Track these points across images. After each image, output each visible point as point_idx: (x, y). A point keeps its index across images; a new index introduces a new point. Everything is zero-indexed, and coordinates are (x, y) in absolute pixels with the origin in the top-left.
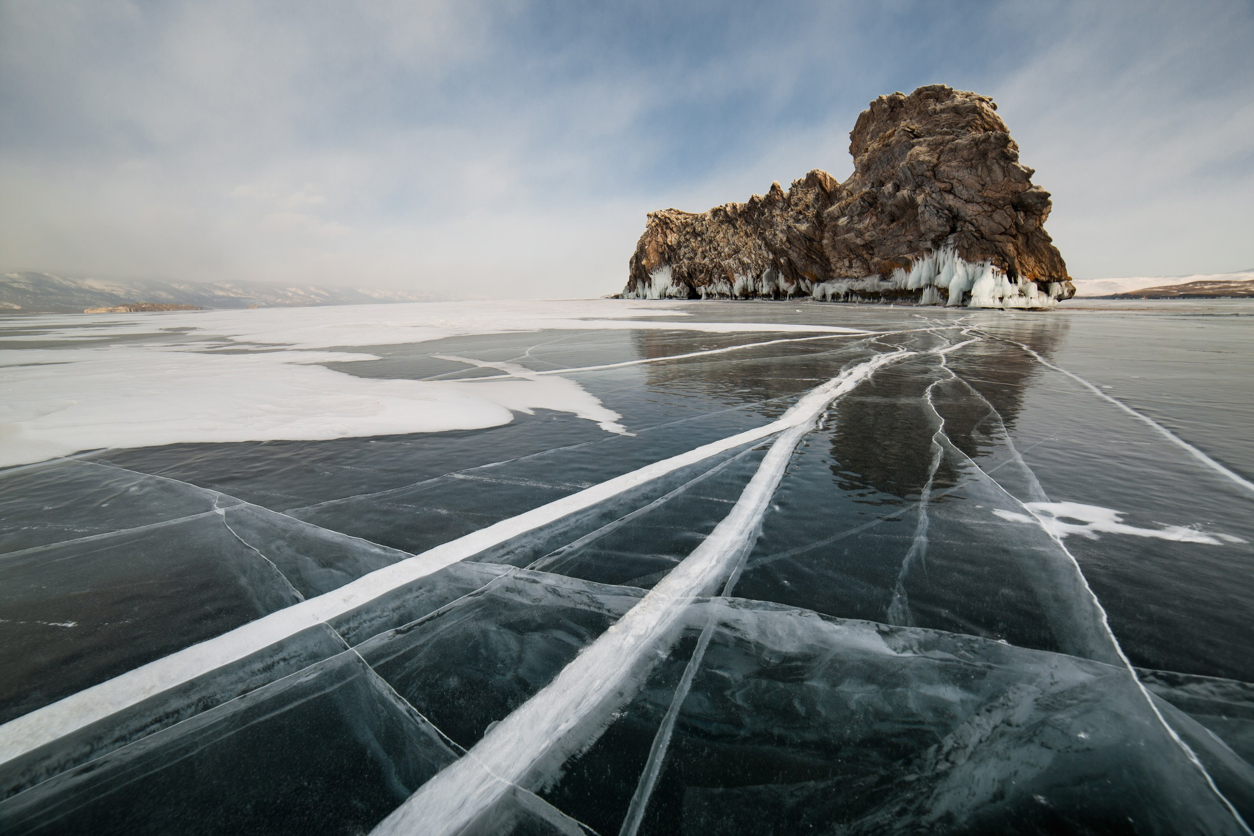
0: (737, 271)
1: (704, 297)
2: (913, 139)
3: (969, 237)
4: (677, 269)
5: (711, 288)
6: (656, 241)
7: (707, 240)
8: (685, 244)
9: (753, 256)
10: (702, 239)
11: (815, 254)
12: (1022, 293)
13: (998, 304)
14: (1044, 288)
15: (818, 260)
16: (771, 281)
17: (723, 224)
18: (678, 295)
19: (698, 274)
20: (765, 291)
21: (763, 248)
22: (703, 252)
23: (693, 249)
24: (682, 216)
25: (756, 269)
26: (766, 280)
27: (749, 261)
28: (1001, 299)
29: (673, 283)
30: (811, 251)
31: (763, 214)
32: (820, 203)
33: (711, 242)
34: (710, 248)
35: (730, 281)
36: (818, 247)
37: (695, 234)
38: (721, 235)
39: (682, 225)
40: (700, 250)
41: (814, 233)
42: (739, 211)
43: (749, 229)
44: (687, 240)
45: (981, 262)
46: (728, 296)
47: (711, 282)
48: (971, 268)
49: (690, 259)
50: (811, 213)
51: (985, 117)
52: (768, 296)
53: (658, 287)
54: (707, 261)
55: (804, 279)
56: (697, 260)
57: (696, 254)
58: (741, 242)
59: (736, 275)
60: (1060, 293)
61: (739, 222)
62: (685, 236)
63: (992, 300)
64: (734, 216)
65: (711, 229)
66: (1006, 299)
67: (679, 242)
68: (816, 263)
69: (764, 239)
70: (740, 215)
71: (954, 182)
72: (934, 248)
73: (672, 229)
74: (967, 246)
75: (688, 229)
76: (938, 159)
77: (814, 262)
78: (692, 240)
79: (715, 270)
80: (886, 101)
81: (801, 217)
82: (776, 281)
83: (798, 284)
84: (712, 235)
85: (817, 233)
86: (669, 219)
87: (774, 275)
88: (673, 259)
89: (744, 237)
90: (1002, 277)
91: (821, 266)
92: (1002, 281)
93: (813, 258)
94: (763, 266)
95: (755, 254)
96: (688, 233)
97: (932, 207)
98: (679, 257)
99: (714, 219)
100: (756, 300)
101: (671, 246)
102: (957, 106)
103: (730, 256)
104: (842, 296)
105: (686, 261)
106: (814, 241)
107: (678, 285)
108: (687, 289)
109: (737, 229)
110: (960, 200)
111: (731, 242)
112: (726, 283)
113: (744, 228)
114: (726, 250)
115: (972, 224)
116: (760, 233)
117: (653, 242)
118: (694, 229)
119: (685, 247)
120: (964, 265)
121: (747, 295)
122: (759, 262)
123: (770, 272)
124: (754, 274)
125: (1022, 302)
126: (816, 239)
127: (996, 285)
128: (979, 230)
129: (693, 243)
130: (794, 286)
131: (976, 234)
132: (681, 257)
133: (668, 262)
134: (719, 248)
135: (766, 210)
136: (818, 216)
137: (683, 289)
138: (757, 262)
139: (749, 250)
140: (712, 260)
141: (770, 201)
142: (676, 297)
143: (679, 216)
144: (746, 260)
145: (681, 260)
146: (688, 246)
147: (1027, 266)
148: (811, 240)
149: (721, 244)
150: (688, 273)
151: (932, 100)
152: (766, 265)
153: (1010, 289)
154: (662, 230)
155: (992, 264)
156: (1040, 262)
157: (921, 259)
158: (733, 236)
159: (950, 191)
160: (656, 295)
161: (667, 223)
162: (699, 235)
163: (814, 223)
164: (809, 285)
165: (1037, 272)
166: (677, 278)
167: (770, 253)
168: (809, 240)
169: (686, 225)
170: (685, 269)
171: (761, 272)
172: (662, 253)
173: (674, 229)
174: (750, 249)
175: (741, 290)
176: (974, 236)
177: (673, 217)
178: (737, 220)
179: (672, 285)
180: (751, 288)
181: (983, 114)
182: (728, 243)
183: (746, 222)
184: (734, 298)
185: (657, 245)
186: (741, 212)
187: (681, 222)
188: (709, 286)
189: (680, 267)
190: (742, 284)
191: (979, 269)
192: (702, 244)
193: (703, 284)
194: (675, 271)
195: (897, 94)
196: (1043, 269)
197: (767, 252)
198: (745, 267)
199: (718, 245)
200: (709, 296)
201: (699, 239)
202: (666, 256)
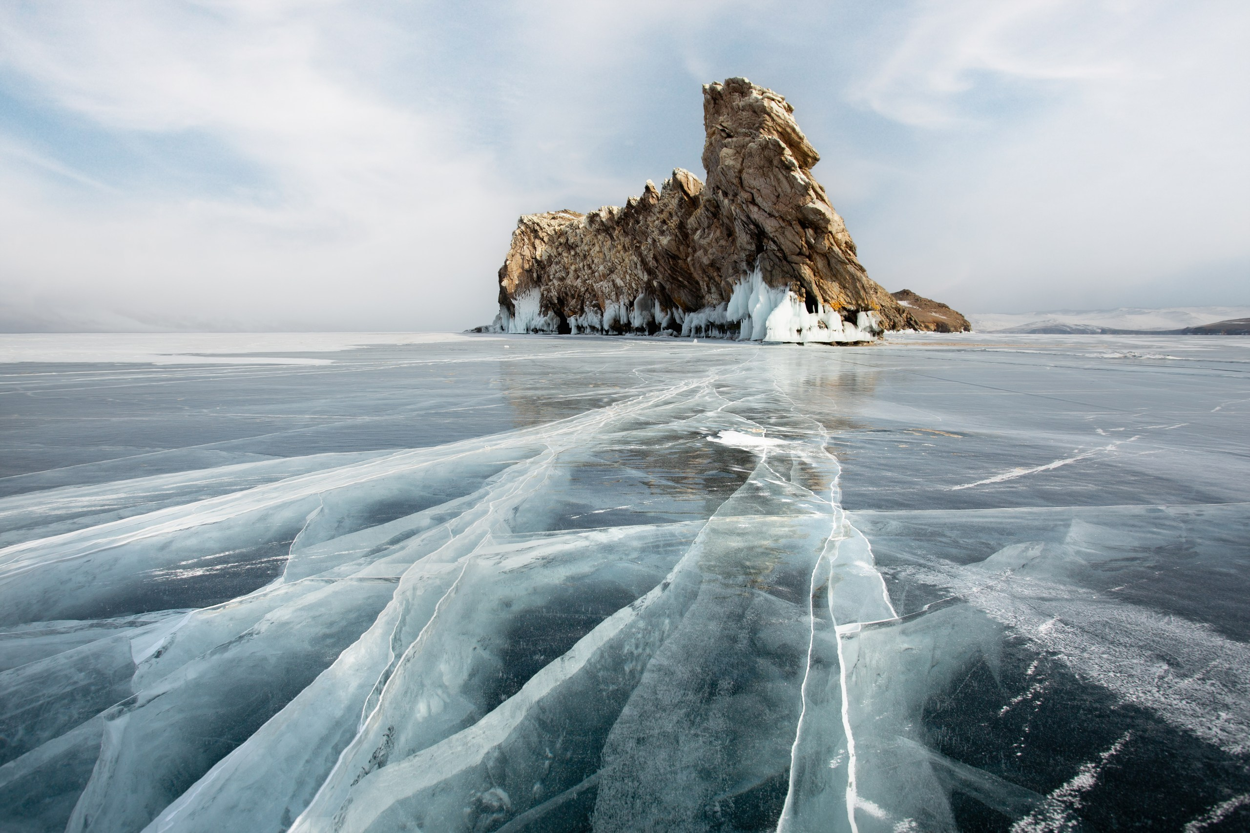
0: (608, 297)
1: (574, 330)
2: (726, 138)
3: (771, 257)
4: (545, 293)
5: (582, 318)
6: (521, 255)
7: (581, 254)
8: (557, 260)
9: (628, 277)
10: (576, 253)
11: (682, 275)
12: (823, 325)
13: (796, 338)
14: (851, 318)
15: (686, 283)
16: (645, 310)
17: (599, 234)
18: (545, 328)
19: (570, 299)
20: (636, 322)
21: (639, 266)
22: (576, 271)
23: (564, 267)
24: (557, 221)
25: (630, 295)
26: (639, 309)
27: (622, 284)
28: (799, 331)
29: (540, 312)
30: (677, 271)
31: (638, 222)
32: (683, 210)
33: (585, 257)
34: (584, 266)
35: (599, 308)
36: (684, 266)
37: (569, 247)
38: (597, 248)
39: (556, 233)
40: (573, 267)
41: (678, 248)
42: (616, 217)
43: (627, 240)
44: (560, 254)
45: (782, 288)
46: (598, 330)
47: (582, 311)
48: (773, 292)
49: (562, 279)
50: (674, 222)
51: (776, 118)
52: (640, 330)
53: (523, 317)
54: (578, 283)
55: (677, 308)
56: (568, 282)
57: (568, 273)
58: (617, 258)
59: (607, 302)
60: (868, 325)
61: (617, 232)
62: (558, 248)
63: (788, 333)
64: (610, 223)
65: (587, 239)
66: (804, 331)
67: (550, 257)
68: (684, 287)
69: (640, 255)
70: (618, 223)
71: (754, 191)
72: (750, 270)
73: (542, 240)
74: (769, 268)
75: (562, 240)
76: (742, 165)
77: (681, 286)
78: (565, 254)
79: (587, 295)
80: (708, 91)
81: (665, 227)
82: (652, 310)
83: (672, 314)
84: (586, 248)
85: (681, 248)
86: (538, 225)
87: (650, 302)
88: (543, 280)
89: (622, 252)
90: (800, 305)
91: (691, 290)
92: (800, 309)
93: (680, 281)
94: (637, 290)
95: (630, 275)
96: (561, 244)
97: (740, 221)
98: (549, 276)
99: (591, 226)
100: (628, 335)
101: (541, 262)
102: (752, 103)
103: (604, 277)
104: (703, 330)
105: (556, 282)
106: (679, 258)
107: (545, 315)
108: (557, 321)
109: (615, 241)
110: (764, 213)
111: (608, 258)
112: (596, 313)
113: (622, 239)
114: (601, 268)
115: (774, 242)
116: (636, 246)
117: (518, 256)
118: (567, 240)
119: (557, 263)
120: (768, 292)
121: (620, 328)
122: (633, 285)
123: (643, 299)
124: (627, 301)
125: (824, 335)
126: (681, 256)
127: (795, 315)
128: (782, 250)
129: (566, 258)
130: (668, 316)
131: (778, 254)
132: (551, 277)
133: (538, 282)
134: (593, 266)
135: (641, 218)
136: (681, 226)
137: (552, 319)
138: (630, 285)
139: (624, 269)
140: (584, 281)
141: (644, 206)
142: (543, 331)
143: (553, 222)
144: (619, 282)
145: (551, 280)
146: (560, 262)
147: (829, 292)
148: (675, 257)
149: (596, 261)
150: (559, 299)
151: (737, 94)
152: (640, 290)
153: (810, 320)
154: (529, 239)
155: (790, 290)
156: (844, 287)
157: (738, 284)
158: (610, 250)
159: (753, 202)
160: (521, 328)
161: (535, 231)
162: (572, 248)
163: (676, 236)
164: (682, 315)
165: (842, 300)
166: (546, 305)
167: (645, 273)
168: (671, 257)
169: (561, 234)
170: (554, 293)
171: (635, 298)
172: (530, 271)
173: (546, 239)
174: (626, 267)
175: (612, 321)
176: (777, 256)
177: (544, 224)
178: (614, 229)
179: (539, 314)
180: (624, 320)
181: (772, 114)
182: (604, 260)
183: (624, 231)
184: (604, 332)
185: (523, 259)
186: (619, 218)
187: (555, 230)
188: (581, 316)
189: (549, 291)
190: (613, 314)
191: (780, 295)
192: (576, 259)
193: (575, 313)
194: (543, 295)
195: (716, 84)
196: (848, 296)
197: (643, 272)
198: (618, 291)
199: (593, 261)
200: (580, 329)
201: (573, 253)
202: (535, 275)
